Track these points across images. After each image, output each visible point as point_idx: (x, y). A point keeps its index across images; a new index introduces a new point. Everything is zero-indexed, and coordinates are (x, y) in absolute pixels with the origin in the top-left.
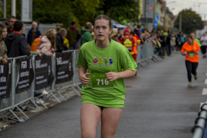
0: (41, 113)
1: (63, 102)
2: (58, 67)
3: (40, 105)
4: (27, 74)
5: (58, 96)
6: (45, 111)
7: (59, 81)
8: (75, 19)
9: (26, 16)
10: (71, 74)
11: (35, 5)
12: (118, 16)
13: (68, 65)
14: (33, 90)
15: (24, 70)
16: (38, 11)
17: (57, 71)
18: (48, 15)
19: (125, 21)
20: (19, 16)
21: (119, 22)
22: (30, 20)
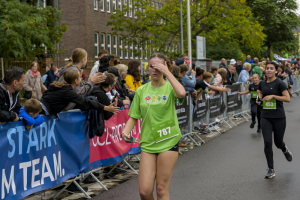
0: (215, 138)
1: (234, 127)
2: (228, 97)
3: (214, 131)
4: (204, 104)
5: (230, 123)
6: (219, 136)
7: (229, 110)
8: (242, 55)
9: (201, 55)
10: (240, 103)
11: (208, 44)
12: (280, 50)
13: (237, 95)
14: (208, 118)
15: (201, 102)
16: (211, 49)
17: (228, 101)
18: (220, 53)
19: (287, 55)
20: (194, 55)
21: (282, 56)
22: (205, 58)
